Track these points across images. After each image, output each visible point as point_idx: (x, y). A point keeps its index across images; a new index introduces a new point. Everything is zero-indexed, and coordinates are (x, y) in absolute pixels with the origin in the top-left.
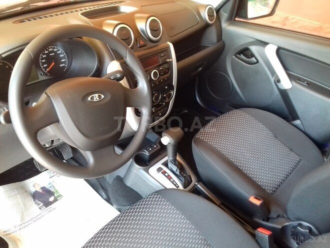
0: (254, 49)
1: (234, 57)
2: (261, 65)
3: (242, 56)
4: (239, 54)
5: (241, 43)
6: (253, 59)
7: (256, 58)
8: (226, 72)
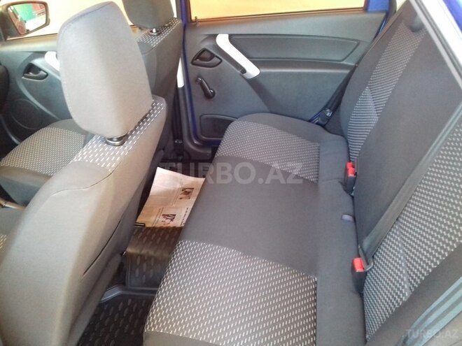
0: (37, 62)
1: (23, 78)
2: (52, 76)
3: (31, 74)
4: (28, 73)
5: (21, 61)
6: (42, 73)
7: (44, 71)
8: (25, 97)
